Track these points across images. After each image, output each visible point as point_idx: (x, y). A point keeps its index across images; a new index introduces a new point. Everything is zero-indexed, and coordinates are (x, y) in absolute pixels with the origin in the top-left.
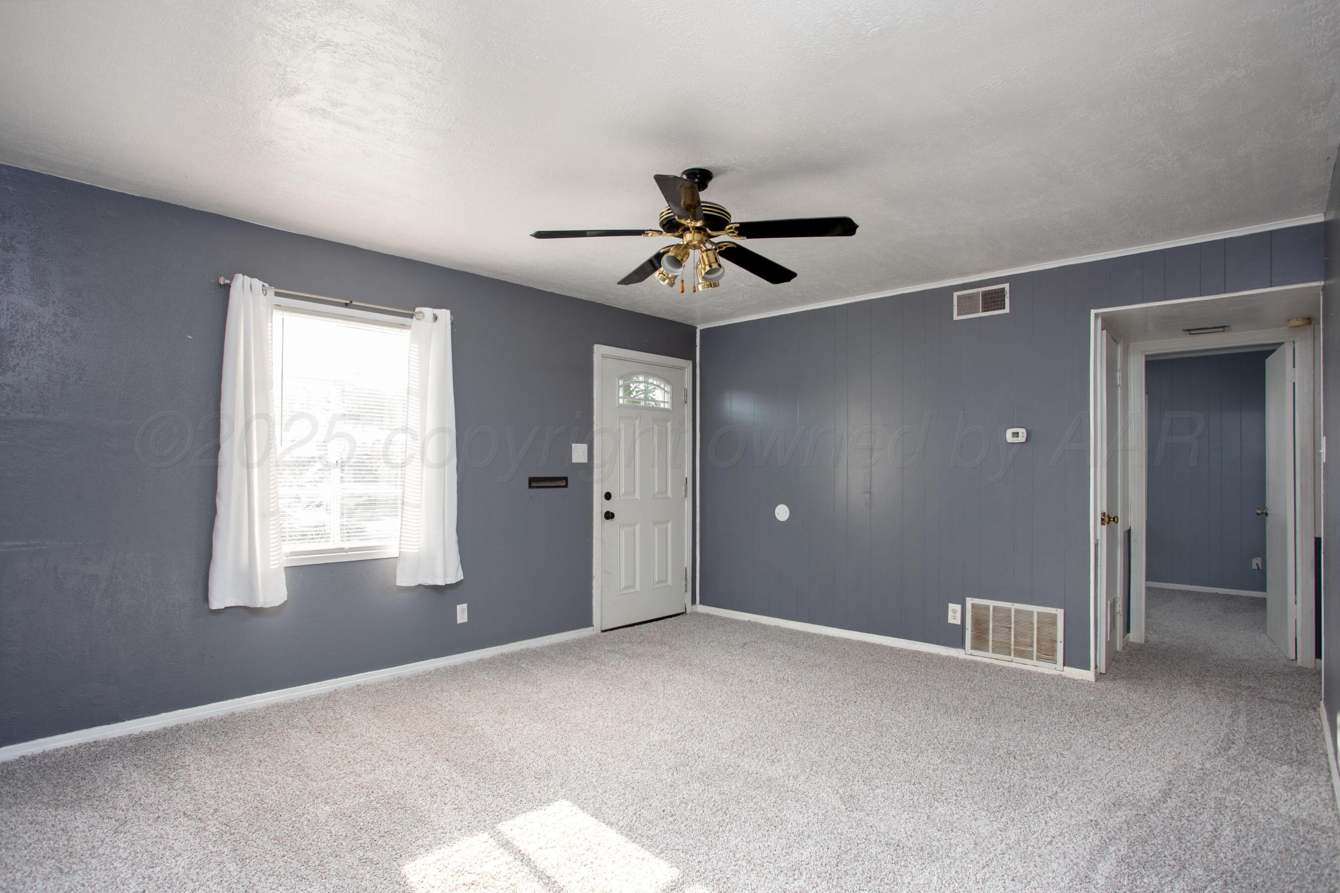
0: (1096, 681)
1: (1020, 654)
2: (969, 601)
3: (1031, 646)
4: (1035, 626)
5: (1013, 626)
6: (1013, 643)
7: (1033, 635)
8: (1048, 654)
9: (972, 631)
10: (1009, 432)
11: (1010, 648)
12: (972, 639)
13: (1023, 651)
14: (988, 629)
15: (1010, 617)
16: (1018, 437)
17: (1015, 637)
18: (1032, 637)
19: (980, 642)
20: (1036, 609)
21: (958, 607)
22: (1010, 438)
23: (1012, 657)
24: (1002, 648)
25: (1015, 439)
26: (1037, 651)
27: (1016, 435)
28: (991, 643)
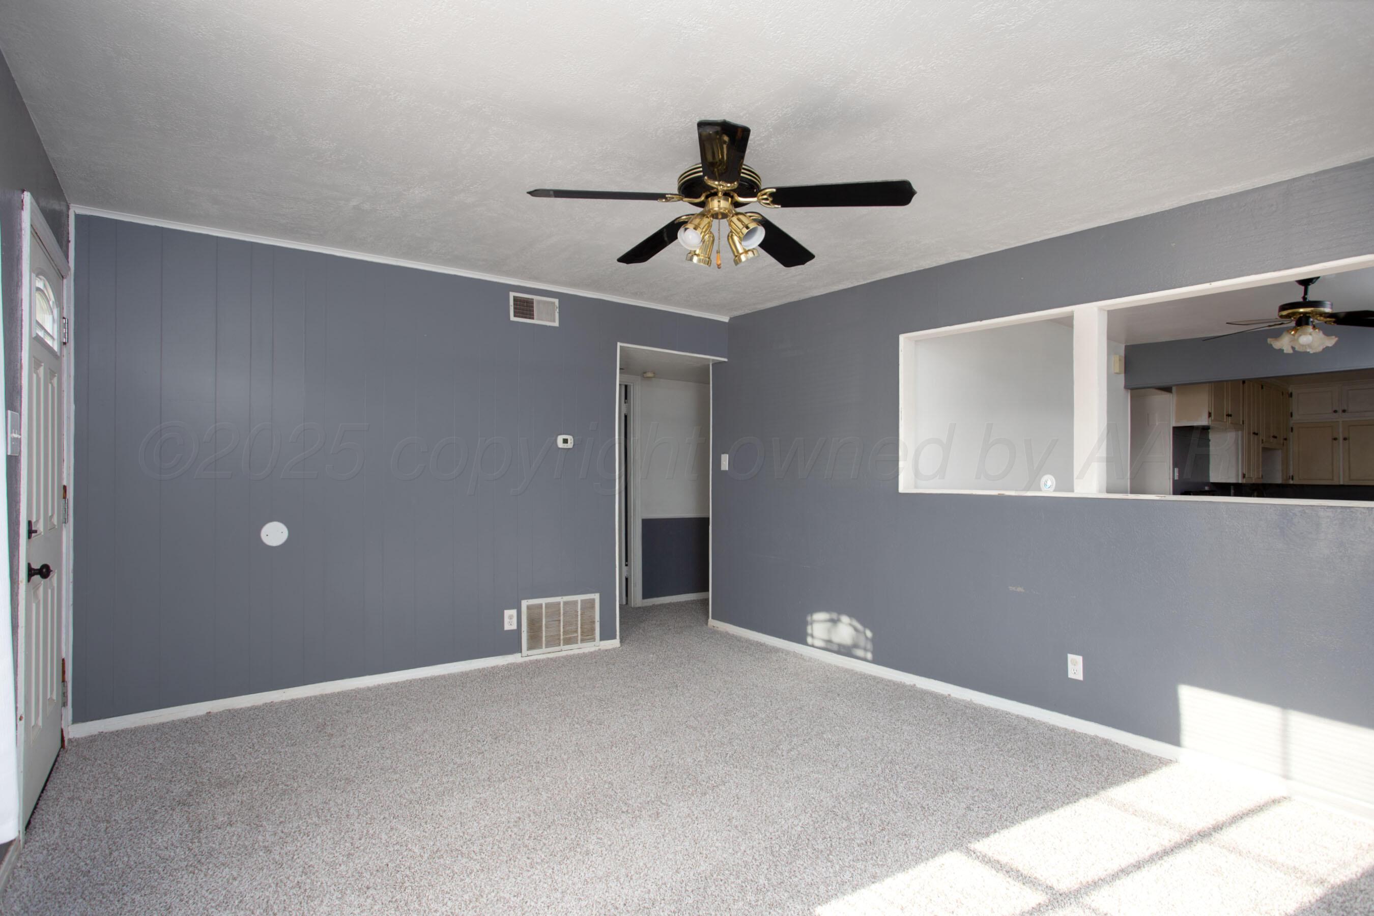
0: (621, 645)
1: (568, 641)
2: (525, 604)
3: (576, 632)
4: (579, 613)
5: (562, 618)
6: (562, 634)
7: (577, 621)
8: (588, 635)
9: (528, 632)
10: (560, 439)
11: (559, 639)
12: (528, 640)
13: (570, 638)
14: (541, 626)
15: (559, 610)
16: (567, 443)
17: (563, 628)
18: (577, 624)
19: (534, 642)
20: (579, 598)
21: (514, 612)
22: (560, 444)
23: (562, 647)
24: (553, 641)
25: (566, 444)
26: (582, 635)
27: (565, 441)
28: (544, 639)
